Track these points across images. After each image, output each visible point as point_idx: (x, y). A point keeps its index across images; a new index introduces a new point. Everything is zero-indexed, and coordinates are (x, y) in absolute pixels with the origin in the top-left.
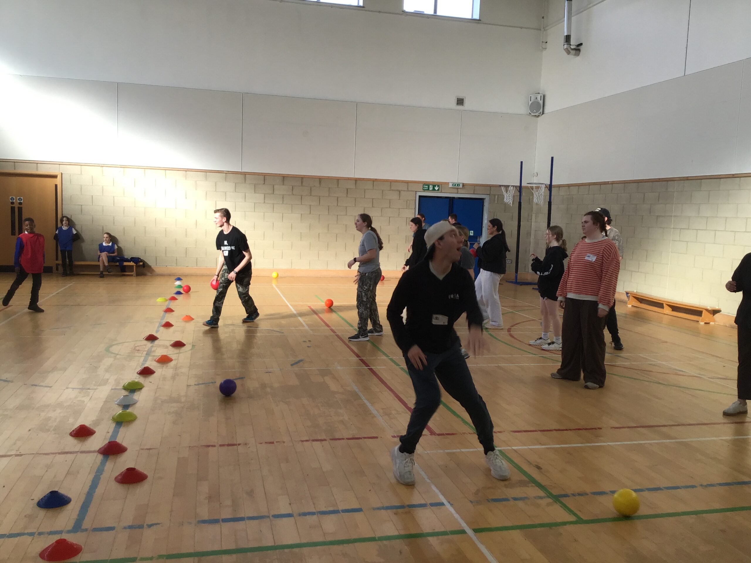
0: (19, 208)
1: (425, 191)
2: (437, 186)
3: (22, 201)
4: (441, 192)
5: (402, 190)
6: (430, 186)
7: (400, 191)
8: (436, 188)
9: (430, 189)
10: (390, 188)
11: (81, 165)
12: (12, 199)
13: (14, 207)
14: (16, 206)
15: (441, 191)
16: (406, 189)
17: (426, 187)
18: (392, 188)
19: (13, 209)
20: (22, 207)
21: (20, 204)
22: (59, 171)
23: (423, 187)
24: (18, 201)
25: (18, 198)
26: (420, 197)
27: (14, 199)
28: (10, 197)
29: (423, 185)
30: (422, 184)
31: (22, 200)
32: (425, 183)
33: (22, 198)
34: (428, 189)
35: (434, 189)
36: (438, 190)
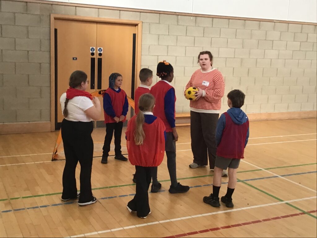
0: (98, 58)
3: (102, 52)
11: (160, 14)
12: (93, 49)
13: (94, 58)
14: (96, 57)
19: (93, 60)
20: (101, 59)
21: (100, 54)
22: (140, 19)
24: (99, 52)
25: (98, 48)
27: (94, 50)
28: (91, 48)
31: (102, 50)
33: (102, 48)
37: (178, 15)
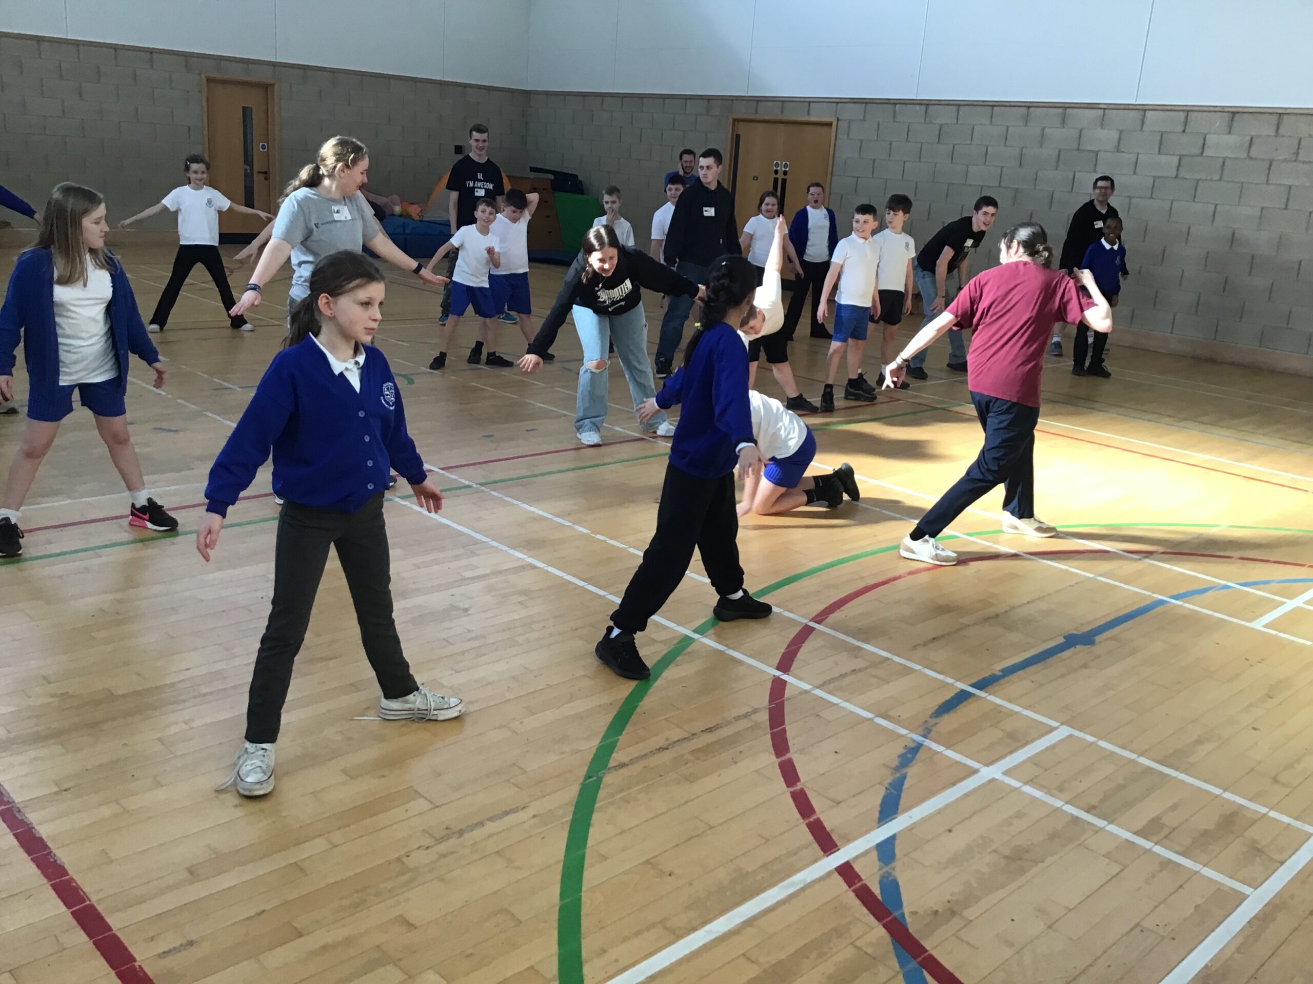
0: (782, 179)
3: (788, 170)
13: (778, 178)
20: (786, 179)
21: (786, 173)
22: (836, 115)
24: (784, 170)
25: (784, 163)
37: (896, 104)
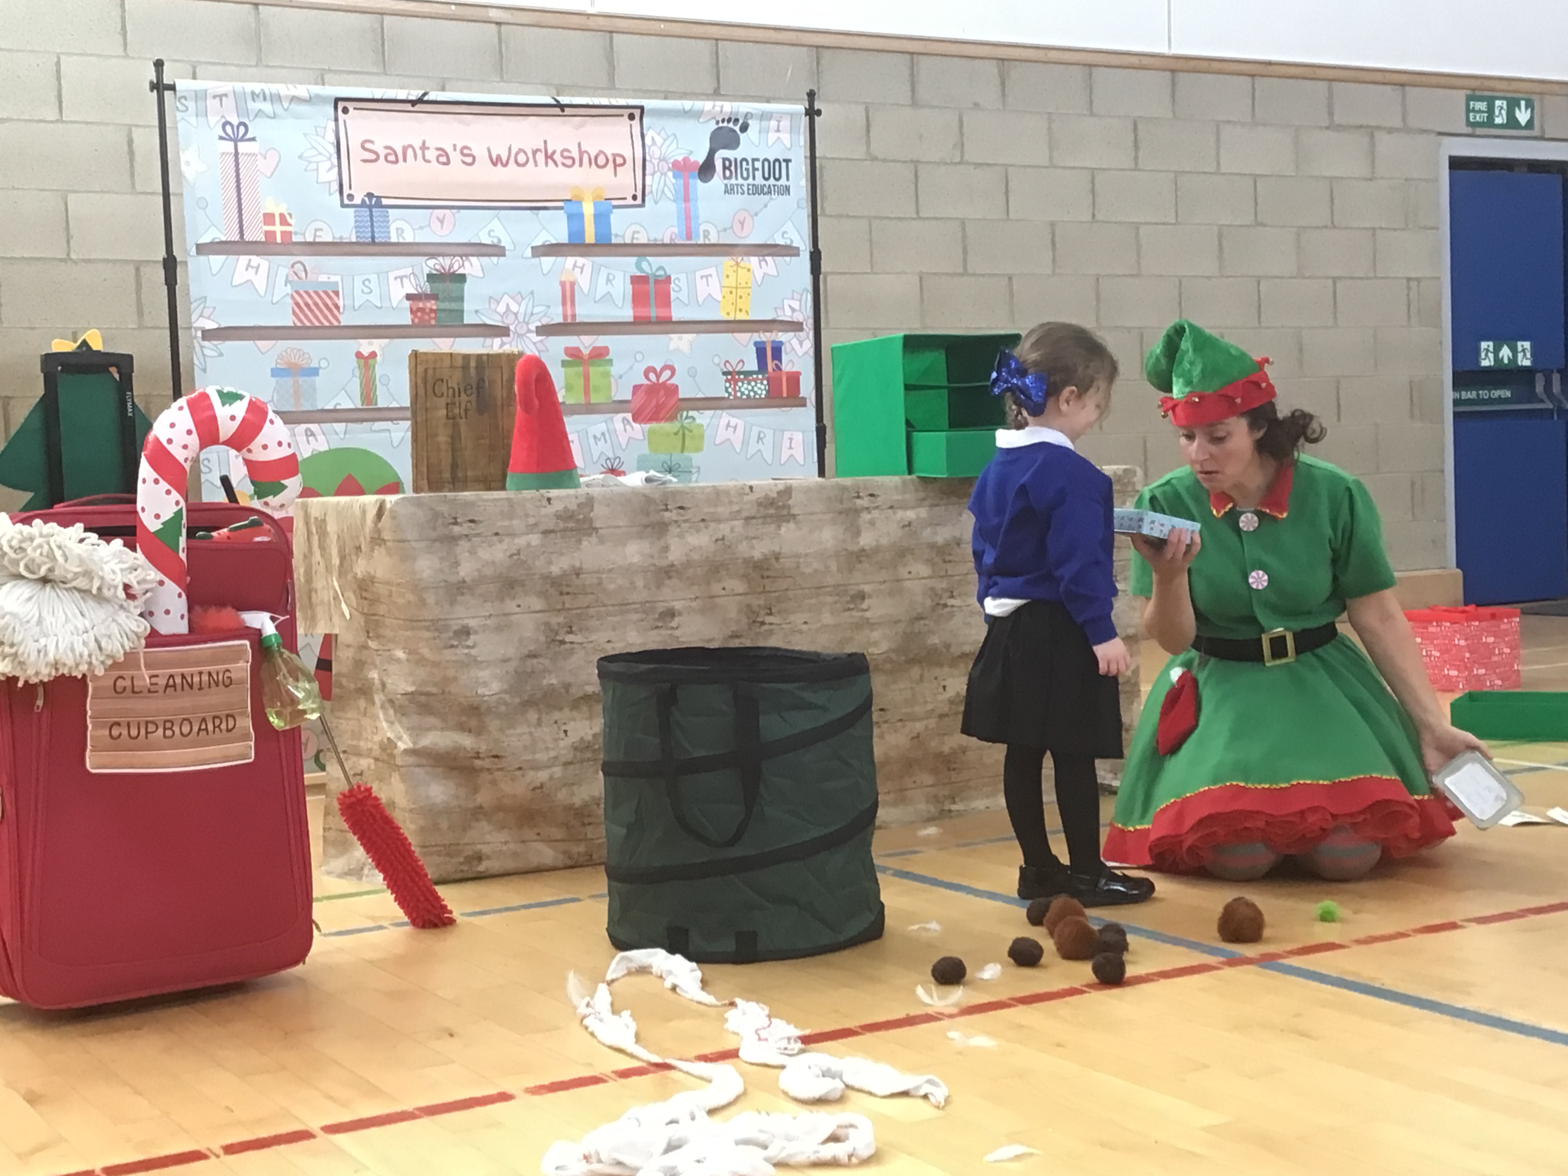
1: (1479, 131)
2: (1523, 103)
4: (1542, 138)
5: (1378, 128)
6: (1498, 103)
7: (1372, 136)
8: (1523, 116)
9: (1498, 121)
10: (1331, 114)
15: (1542, 129)
16: (1396, 122)
17: (1480, 111)
18: (1337, 120)
23: (1468, 111)
26: (1456, 164)
29: (1469, 99)
30: (1462, 95)
32: (1473, 90)
34: (1490, 123)
35: (1512, 122)
36: (1530, 124)
